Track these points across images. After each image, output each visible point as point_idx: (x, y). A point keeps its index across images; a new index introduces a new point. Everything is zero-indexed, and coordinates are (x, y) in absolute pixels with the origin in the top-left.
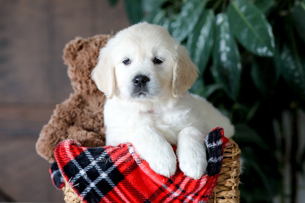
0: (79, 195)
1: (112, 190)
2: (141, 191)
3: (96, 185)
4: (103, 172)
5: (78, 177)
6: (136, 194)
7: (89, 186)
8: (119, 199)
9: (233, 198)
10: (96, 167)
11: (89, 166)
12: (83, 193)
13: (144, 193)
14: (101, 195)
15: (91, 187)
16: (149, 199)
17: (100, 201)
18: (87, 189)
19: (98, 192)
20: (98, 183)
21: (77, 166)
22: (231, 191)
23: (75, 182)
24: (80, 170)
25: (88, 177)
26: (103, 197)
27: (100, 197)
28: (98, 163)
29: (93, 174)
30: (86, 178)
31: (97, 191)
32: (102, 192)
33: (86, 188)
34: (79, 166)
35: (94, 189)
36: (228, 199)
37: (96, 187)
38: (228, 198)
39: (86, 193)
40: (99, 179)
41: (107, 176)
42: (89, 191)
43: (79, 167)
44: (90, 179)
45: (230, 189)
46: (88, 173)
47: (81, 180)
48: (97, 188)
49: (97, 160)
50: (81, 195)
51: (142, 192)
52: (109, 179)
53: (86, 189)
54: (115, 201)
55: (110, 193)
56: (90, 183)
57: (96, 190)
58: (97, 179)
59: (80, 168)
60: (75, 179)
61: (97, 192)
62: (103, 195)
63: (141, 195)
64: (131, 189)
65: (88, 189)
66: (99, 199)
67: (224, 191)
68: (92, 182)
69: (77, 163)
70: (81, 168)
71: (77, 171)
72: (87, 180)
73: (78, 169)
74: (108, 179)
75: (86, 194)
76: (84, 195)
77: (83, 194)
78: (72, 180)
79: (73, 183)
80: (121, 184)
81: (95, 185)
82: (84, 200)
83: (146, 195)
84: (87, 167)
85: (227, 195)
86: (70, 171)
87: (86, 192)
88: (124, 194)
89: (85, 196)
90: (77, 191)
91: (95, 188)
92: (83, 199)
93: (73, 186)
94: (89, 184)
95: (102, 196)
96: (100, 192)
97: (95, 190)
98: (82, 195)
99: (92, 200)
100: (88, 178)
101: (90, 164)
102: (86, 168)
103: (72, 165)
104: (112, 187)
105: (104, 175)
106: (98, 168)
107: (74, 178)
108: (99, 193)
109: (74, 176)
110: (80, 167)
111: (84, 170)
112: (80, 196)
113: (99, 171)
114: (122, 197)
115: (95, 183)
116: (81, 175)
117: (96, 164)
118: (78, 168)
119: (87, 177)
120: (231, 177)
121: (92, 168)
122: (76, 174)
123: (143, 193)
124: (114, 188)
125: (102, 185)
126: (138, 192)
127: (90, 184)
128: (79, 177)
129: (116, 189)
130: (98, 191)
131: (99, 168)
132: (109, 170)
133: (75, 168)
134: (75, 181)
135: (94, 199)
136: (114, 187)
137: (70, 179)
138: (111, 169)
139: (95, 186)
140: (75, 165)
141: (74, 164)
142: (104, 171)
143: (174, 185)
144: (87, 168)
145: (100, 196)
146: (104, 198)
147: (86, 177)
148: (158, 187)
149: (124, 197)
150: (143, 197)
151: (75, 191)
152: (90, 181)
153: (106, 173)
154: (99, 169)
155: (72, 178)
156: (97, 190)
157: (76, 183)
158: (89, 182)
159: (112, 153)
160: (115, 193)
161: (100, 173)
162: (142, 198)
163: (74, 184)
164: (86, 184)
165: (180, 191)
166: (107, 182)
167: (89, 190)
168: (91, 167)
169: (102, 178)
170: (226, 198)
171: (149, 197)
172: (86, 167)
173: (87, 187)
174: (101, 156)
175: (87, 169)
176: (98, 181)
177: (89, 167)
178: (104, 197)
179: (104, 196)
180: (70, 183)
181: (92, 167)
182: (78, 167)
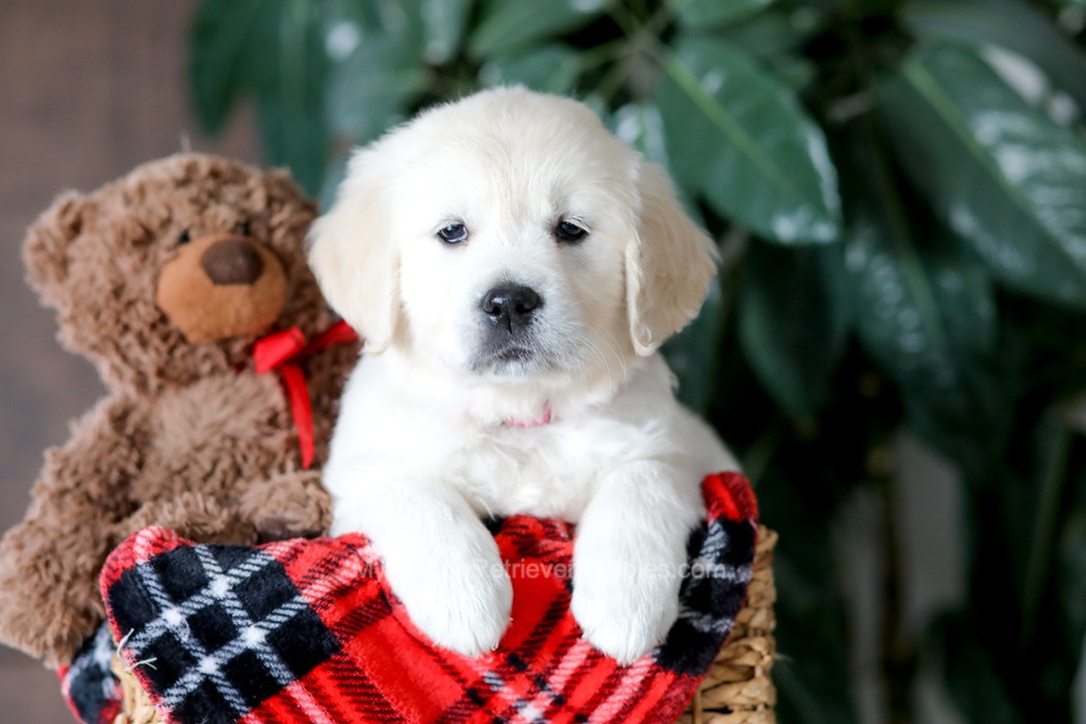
0: (156, 700)
1: (281, 693)
2: (397, 704)
3: (223, 668)
4: (249, 622)
5: (153, 631)
6: (380, 712)
7: (193, 669)
9: (761, 708)
10: (227, 603)
11: (197, 598)
12: (170, 691)
13: (409, 712)
14: (238, 704)
15: (202, 674)
18: (186, 680)
19: (226, 694)
20: (231, 661)
21: (153, 591)
22: (752, 684)
23: (145, 649)
24: (163, 609)
25: (195, 637)
26: (247, 713)
27: (235, 714)
28: (235, 588)
29: (213, 628)
30: (185, 639)
31: (223, 690)
32: (243, 694)
33: (182, 676)
34: (159, 593)
35: (215, 680)
36: (745, 714)
37: (220, 674)
38: (744, 708)
39: (184, 696)
40: (234, 649)
41: (264, 640)
42: (192, 687)
43: (161, 597)
44: (200, 645)
45: (749, 674)
46: (195, 622)
47: (167, 644)
48: (224, 680)
49: (231, 575)
50: (163, 700)
51: (401, 708)
52: (268, 653)
53: (181, 681)
55: (273, 704)
56: (199, 658)
57: (222, 685)
58: (226, 648)
59: (163, 602)
60: (144, 640)
61: (222, 695)
62: (247, 705)
63: (397, 719)
64: (363, 690)
65: (191, 680)
66: (229, 719)
67: (728, 683)
68: (207, 654)
69: (154, 577)
70: (169, 600)
71: (154, 611)
72: (187, 647)
73: (156, 603)
74: (265, 652)
75: (181, 699)
76: (174, 700)
77: (169, 695)
78: (130, 639)
79: (137, 652)
80: (322, 675)
81: (218, 667)
82: (173, 720)
83: (415, 718)
84: (192, 601)
85: (741, 700)
86: (130, 611)
87: (183, 692)
88: (330, 713)
89: (178, 704)
90: (149, 684)
91: (217, 677)
92: (171, 714)
93: (134, 662)
94: (194, 662)
95: (241, 711)
96: (234, 695)
97: (217, 684)
98: (167, 700)
99: (205, 721)
100: (193, 640)
101: (204, 591)
102: (185, 604)
103: (136, 584)
104: (282, 685)
105: (253, 637)
106: (234, 608)
107: (141, 635)
108: (231, 698)
109: (140, 627)
110: (164, 596)
111: (179, 609)
112: (158, 705)
113: (237, 617)
115: (219, 661)
116: (168, 626)
117: (229, 591)
118: (158, 599)
119: (190, 637)
120: (751, 633)
121: (211, 606)
122: (148, 621)
123: (404, 712)
124: (289, 688)
125: (245, 669)
126: (388, 704)
127: (200, 663)
128: (159, 633)
129: (297, 691)
130: (229, 692)
131: (239, 609)
132: (274, 618)
133: (144, 598)
134: (142, 645)
135: (210, 717)
136: (287, 685)
137: (126, 638)
138: (287, 612)
139: (218, 670)
140: (146, 587)
141: (145, 582)
142: (255, 620)
143: (529, 677)
144: (190, 604)
145: (234, 709)
146: (248, 718)
147: (185, 637)
148: (464, 688)
151: (141, 681)
152: (201, 652)
153: (261, 627)
154: (237, 613)
155: (133, 634)
156: (226, 686)
157: (145, 654)
158: (196, 655)
159: (289, 560)
160: (292, 705)
161: (240, 626)
163: (138, 658)
164: (183, 662)
165: (549, 697)
166: (261, 662)
167: (195, 683)
168: (205, 601)
169: (243, 645)
170: (736, 708)
172: (186, 600)
173: (186, 672)
174: (250, 563)
175: (193, 609)
176: (229, 656)
177: (198, 603)
178: (250, 715)
179: (252, 712)
180: (126, 653)
181: (210, 602)
182: (157, 595)
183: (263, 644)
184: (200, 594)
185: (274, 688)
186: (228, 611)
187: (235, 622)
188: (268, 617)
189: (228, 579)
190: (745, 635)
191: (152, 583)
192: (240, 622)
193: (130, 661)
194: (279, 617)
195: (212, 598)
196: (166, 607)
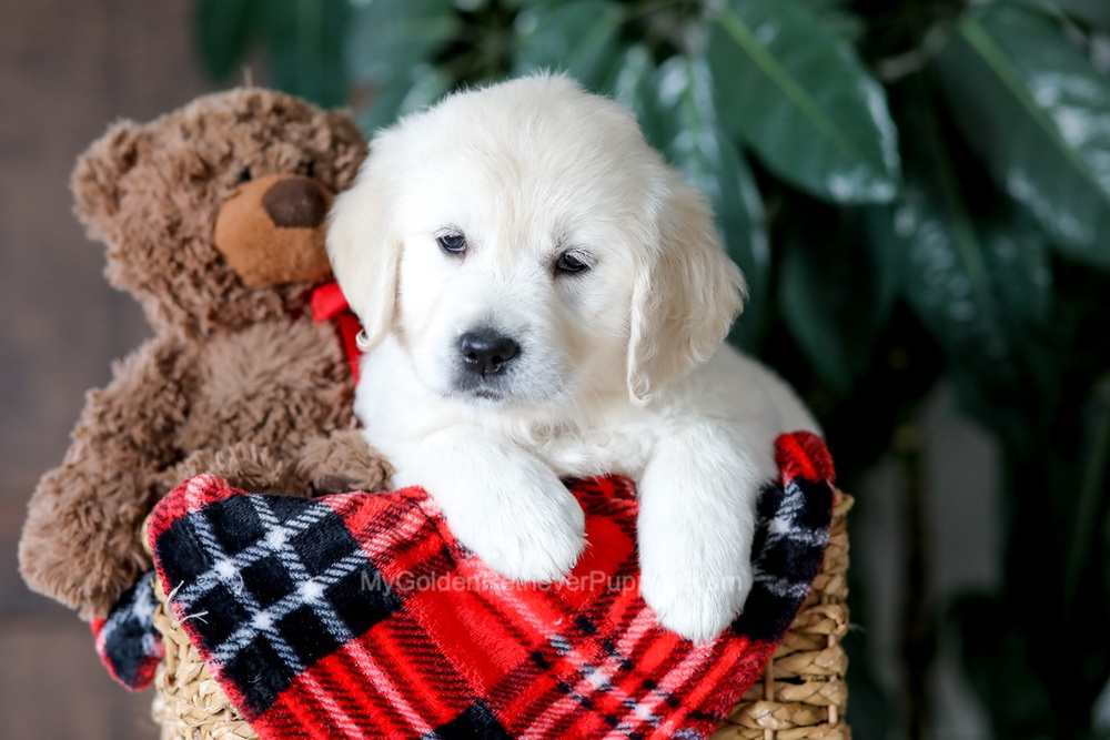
0: (206, 656)
1: (338, 651)
2: (459, 665)
3: (277, 624)
4: (307, 576)
5: (205, 583)
6: (442, 673)
7: (246, 624)
8: (363, 689)
9: (833, 678)
10: (283, 556)
11: (253, 550)
12: (222, 647)
13: (471, 674)
14: (293, 662)
15: (255, 630)
16: (485, 700)
17: (287, 686)
18: (238, 635)
19: (280, 651)
20: (286, 617)
21: (205, 542)
22: (825, 653)
23: (195, 602)
24: (216, 560)
25: (249, 591)
26: (302, 671)
27: (290, 672)
28: (292, 540)
29: (268, 581)
30: (238, 593)
31: (277, 646)
32: (297, 652)
33: (234, 632)
34: (212, 544)
35: (269, 636)
36: (818, 685)
37: (274, 630)
38: (816, 679)
39: (235, 652)
40: (290, 604)
41: (322, 595)
42: (245, 643)
43: (214, 548)
44: (254, 599)
45: (822, 643)
46: (249, 575)
47: (219, 597)
48: (279, 636)
49: (288, 526)
50: (213, 656)
51: (464, 670)
52: (326, 609)
53: (234, 636)
54: (348, 691)
55: (329, 662)
56: (253, 613)
57: (276, 642)
58: (282, 603)
59: (216, 553)
60: (195, 592)
61: (276, 652)
62: (302, 663)
63: (459, 681)
64: (425, 650)
65: (244, 636)
66: (284, 678)
67: (800, 652)
68: (261, 609)
69: (207, 527)
70: (222, 551)
71: (207, 563)
72: (241, 602)
73: (208, 554)
74: (322, 608)
75: (233, 655)
76: (225, 656)
77: (220, 651)
78: (180, 592)
79: (187, 605)
80: (382, 633)
81: (272, 622)
82: (224, 677)
83: (478, 681)
84: (247, 553)
85: (813, 670)
86: (180, 560)
87: (235, 648)
88: (389, 672)
89: (230, 661)
90: (199, 639)
91: (271, 633)
92: (222, 671)
93: (184, 616)
94: (248, 617)
95: (295, 669)
96: (289, 653)
97: (271, 641)
98: (218, 656)
99: (257, 679)
100: (246, 594)
101: (259, 543)
102: (240, 555)
103: (187, 533)
104: (339, 643)
105: (310, 591)
106: (292, 561)
107: (192, 588)
108: (286, 655)
109: (191, 579)
110: (217, 547)
111: (235, 561)
112: (208, 661)
113: (293, 571)
114: (377, 681)
115: (273, 616)
116: (220, 578)
117: (286, 543)
118: (211, 550)
119: (243, 590)
121: (267, 558)
122: (200, 574)
123: (466, 674)
124: (347, 646)
125: (301, 625)
126: (450, 666)
127: (254, 618)
128: (211, 586)
129: (355, 649)
130: (283, 649)
131: (296, 562)
132: (333, 572)
133: (195, 549)
134: (192, 598)
135: (263, 675)
136: (345, 642)
137: (176, 590)
138: (346, 567)
139: (272, 626)
140: (197, 537)
141: (197, 532)
142: (313, 574)
143: (597, 641)
144: (245, 556)
145: (288, 667)
146: (303, 676)
147: (238, 590)
148: (528, 651)
149: (385, 681)
150: (467, 690)
151: (191, 636)
152: (255, 607)
153: (319, 581)
154: (294, 566)
155: (183, 587)
156: (280, 643)
157: (195, 607)
158: (250, 609)
159: (349, 512)
160: (350, 664)
161: (298, 580)
162: (461, 690)
163: (188, 612)
164: (236, 617)
165: (618, 662)
166: (318, 619)
167: (248, 639)
168: (261, 553)
169: (300, 600)
170: (809, 678)
171: (487, 692)
172: (240, 551)
173: (239, 627)
174: (308, 515)
175: (247, 561)
176: (285, 611)
177: (252, 555)
178: (304, 674)
179: (306, 670)
180: (175, 606)
181: (266, 554)
182: (209, 546)
183: (320, 599)
184: (255, 546)
185: (332, 646)
186: (285, 564)
187: (291, 575)
188: (327, 571)
189: (285, 530)
190: (819, 603)
191: (205, 534)
192: (297, 576)
193: (180, 614)
194: (337, 573)
195: (268, 549)
196: (218, 558)
